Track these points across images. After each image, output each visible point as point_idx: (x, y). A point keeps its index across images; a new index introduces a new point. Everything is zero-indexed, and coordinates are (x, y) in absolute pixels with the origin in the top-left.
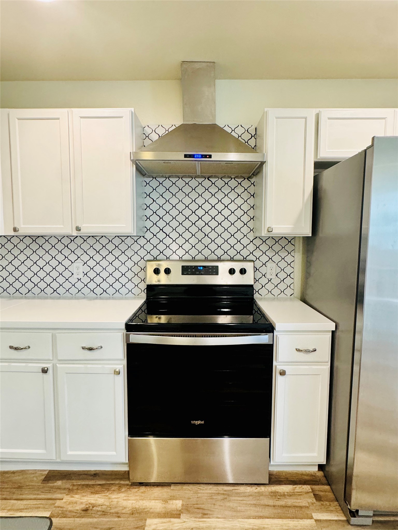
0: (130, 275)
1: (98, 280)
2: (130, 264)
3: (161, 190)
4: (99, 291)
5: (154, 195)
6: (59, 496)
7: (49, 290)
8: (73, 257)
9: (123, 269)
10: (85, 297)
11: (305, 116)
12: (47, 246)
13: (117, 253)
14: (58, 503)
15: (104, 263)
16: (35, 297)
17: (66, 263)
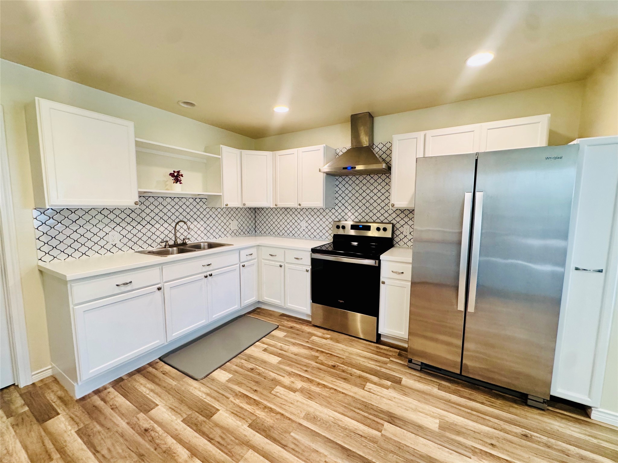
0: (327, 229)
1: (312, 231)
2: (327, 223)
3: (344, 182)
4: (312, 236)
5: (340, 186)
6: (284, 321)
7: (291, 234)
8: (301, 218)
9: (324, 226)
10: (306, 239)
11: (416, 137)
12: (291, 213)
13: (321, 217)
14: (282, 323)
15: (315, 222)
16: (286, 237)
17: (299, 221)
